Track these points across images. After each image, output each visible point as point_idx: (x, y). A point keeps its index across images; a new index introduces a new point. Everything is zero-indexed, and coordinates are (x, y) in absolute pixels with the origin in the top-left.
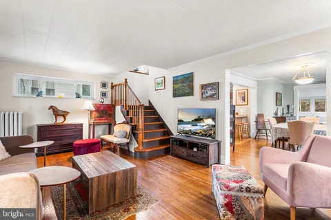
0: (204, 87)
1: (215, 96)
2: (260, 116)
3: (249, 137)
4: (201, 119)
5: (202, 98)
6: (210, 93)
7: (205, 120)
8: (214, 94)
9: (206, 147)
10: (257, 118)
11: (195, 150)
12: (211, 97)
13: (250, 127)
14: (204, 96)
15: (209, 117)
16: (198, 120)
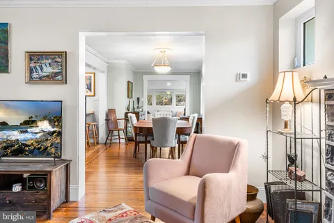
0: (34, 57)
1: (59, 77)
2: (111, 112)
3: (98, 143)
4: (34, 122)
5: (31, 80)
6: (48, 70)
7: (39, 124)
8: (57, 74)
9: (44, 177)
10: (107, 115)
11: (17, 188)
12: (51, 78)
13: (98, 128)
14: (35, 75)
15: (45, 118)
16: (30, 123)
